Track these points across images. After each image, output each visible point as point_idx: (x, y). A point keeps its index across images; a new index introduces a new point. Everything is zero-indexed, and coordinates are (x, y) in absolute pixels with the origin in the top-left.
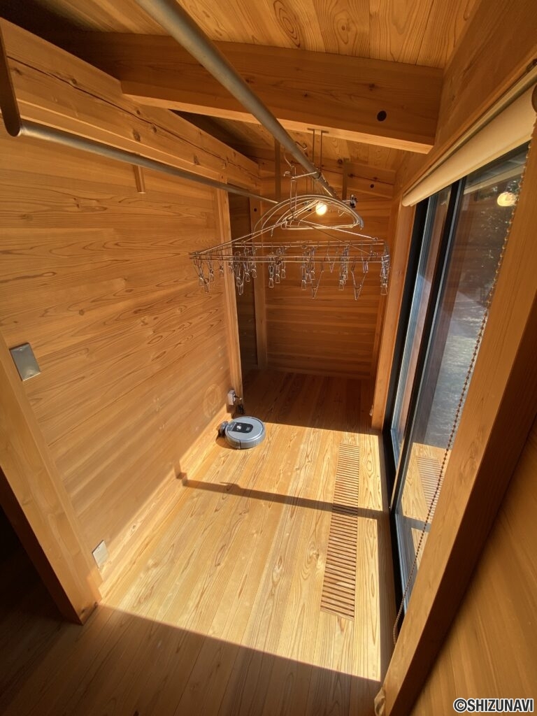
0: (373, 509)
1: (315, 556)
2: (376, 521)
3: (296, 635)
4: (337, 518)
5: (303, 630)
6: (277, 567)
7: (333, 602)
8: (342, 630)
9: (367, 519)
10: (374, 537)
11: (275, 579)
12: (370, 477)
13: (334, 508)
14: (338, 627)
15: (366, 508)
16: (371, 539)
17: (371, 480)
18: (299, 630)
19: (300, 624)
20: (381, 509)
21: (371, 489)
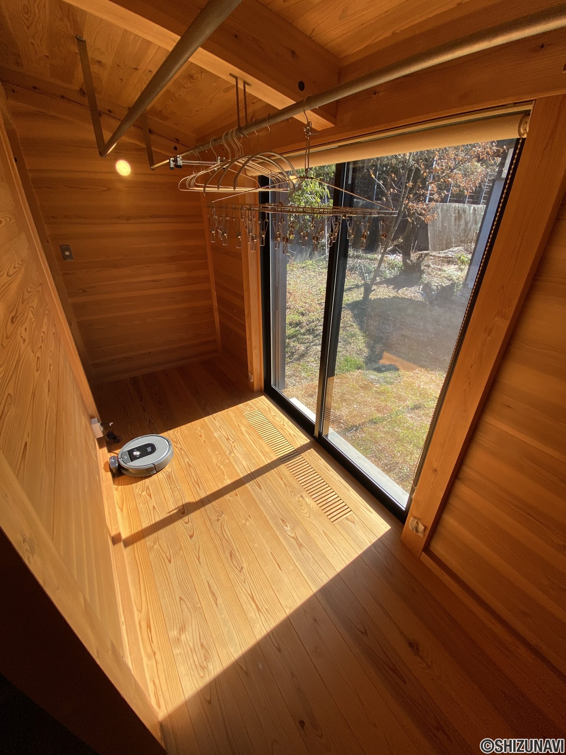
0: (304, 444)
1: (300, 498)
2: (312, 449)
3: (337, 551)
4: (290, 465)
5: (337, 544)
6: (285, 527)
7: (335, 513)
8: (354, 522)
9: (307, 452)
10: (321, 459)
11: (293, 535)
12: (284, 425)
13: (282, 460)
14: (350, 523)
15: (300, 446)
16: (320, 461)
17: (286, 426)
18: (335, 546)
19: (332, 542)
20: (309, 441)
21: (292, 433)
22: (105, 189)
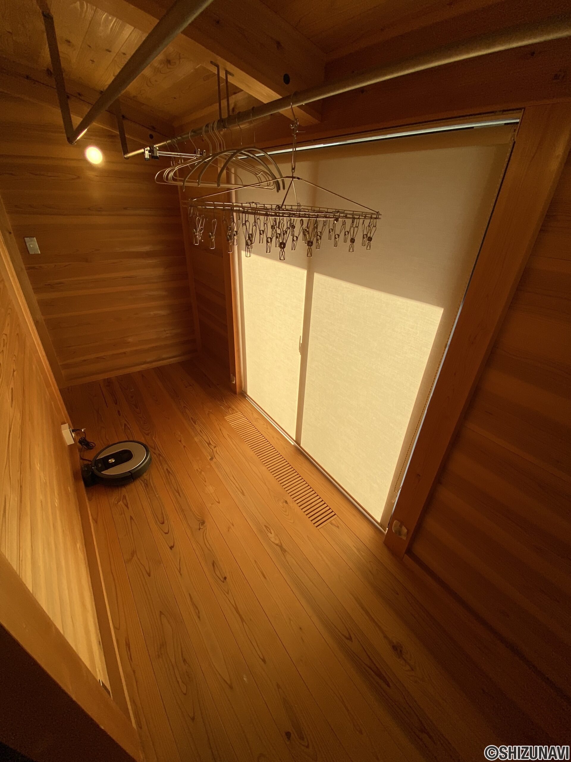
1: (284, 504)
4: (274, 469)
6: (269, 534)
7: (319, 518)
8: (338, 527)
11: (277, 542)
12: (268, 429)
13: (265, 464)
14: (334, 527)
22: (75, 177)
